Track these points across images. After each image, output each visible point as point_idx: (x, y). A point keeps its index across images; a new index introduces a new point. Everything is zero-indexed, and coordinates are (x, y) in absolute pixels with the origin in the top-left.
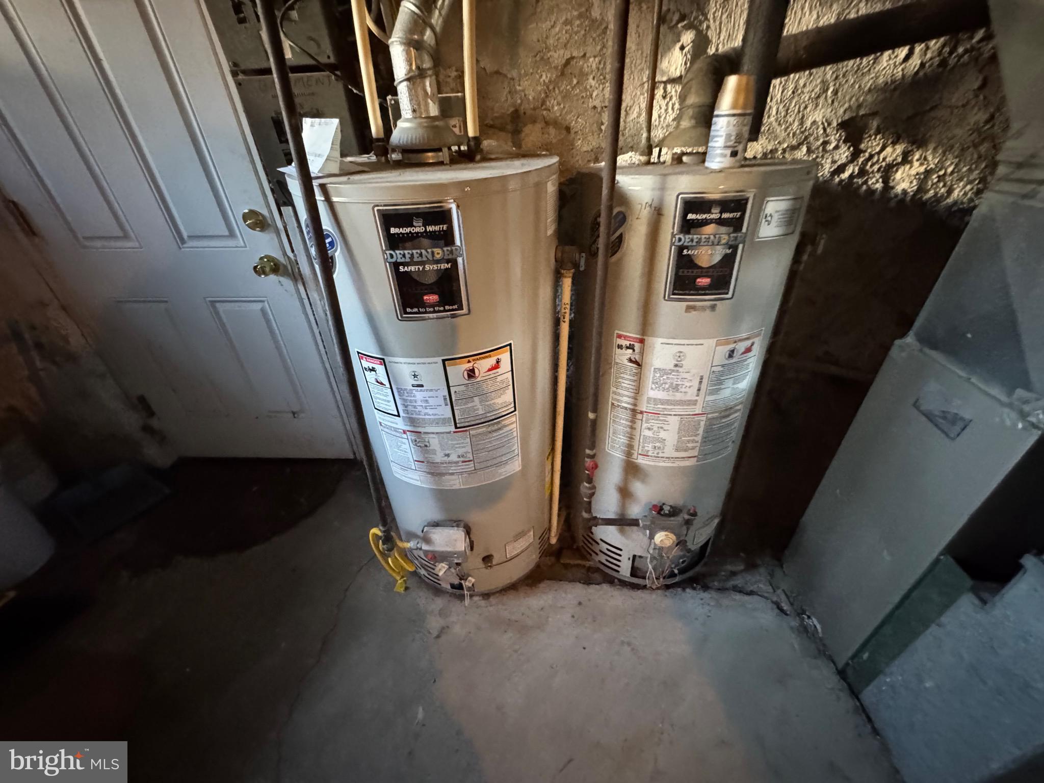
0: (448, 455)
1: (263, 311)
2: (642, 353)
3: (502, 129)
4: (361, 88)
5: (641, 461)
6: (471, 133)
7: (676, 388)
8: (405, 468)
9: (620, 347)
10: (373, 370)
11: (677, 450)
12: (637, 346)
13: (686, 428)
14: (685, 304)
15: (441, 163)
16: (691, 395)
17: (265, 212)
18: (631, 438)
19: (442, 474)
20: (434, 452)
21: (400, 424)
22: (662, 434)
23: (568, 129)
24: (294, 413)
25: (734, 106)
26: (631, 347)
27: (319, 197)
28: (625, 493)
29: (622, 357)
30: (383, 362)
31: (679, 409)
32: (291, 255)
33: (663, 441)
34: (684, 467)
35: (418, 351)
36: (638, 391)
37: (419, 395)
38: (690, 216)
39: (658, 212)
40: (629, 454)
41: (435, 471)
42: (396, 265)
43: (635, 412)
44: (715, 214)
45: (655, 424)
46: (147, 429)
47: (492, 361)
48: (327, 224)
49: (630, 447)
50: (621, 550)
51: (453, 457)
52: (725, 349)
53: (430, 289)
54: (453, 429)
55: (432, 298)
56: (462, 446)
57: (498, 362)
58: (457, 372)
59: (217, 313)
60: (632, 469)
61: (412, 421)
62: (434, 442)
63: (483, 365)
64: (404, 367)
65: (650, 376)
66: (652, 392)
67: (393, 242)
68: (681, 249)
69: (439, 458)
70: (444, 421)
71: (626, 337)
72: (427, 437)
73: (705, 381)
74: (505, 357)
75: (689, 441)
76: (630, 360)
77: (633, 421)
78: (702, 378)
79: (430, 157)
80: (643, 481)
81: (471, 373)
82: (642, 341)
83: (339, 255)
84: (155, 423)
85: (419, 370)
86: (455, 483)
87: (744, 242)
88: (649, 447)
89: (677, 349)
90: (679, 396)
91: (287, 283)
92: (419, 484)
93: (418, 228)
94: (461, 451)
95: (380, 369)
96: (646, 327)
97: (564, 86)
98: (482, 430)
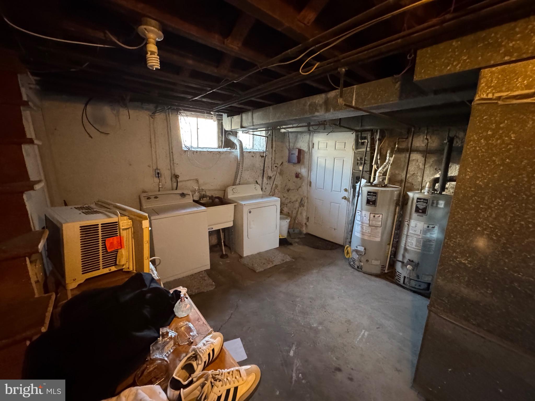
0: (366, 231)
1: (339, 206)
2: (409, 223)
3: (398, 182)
4: (371, 175)
5: (408, 247)
6: (386, 183)
7: (415, 231)
8: (358, 232)
9: (406, 221)
10: (359, 213)
11: (416, 246)
12: (408, 221)
13: (418, 241)
14: (417, 214)
15: (379, 187)
16: (419, 233)
17: (348, 189)
18: (406, 242)
19: (364, 235)
20: (364, 229)
21: (360, 223)
22: (412, 241)
23: (413, 184)
24: (335, 229)
25: (428, 186)
26: (407, 221)
27: (361, 188)
28: (404, 256)
29: (406, 223)
30: (361, 211)
31: (415, 236)
32: (349, 196)
33: (412, 243)
34: (418, 252)
35: (367, 210)
36: (408, 232)
37: (365, 218)
38: (418, 200)
39: (413, 199)
40: (405, 246)
41: (363, 234)
42: (367, 198)
43: (407, 235)
44: (422, 200)
45: (411, 239)
46: (306, 224)
47: (378, 215)
48: (360, 192)
49: (406, 244)
50: (401, 274)
51: (367, 232)
52: (426, 226)
53: (371, 202)
54: (368, 226)
55: (371, 203)
56: (369, 230)
57: (380, 216)
58: (372, 215)
59: (331, 204)
60: (406, 250)
61: (362, 222)
62: (364, 228)
63: (377, 216)
64: (364, 213)
65: (410, 228)
66: (410, 231)
67: (368, 195)
68: (416, 205)
69: (364, 231)
70: (367, 224)
71: (407, 220)
72: (364, 226)
73: (422, 231)
74: (381, 216)
75: (419, 245)
76: (407, 224)
77: (407, 236)
78: (421, 230)
79: (378, 186)
80: (408, 253)
81: (374, 216)
82: (409, 220)
83: (360, 196)
84: (307, 224)
85: (366, 213)
86: (366, 238)
87: (428, 206)
88: (409, 244)
89: (416, 223)
90: (416, 233)
91: (346, 201)
92: (358, 236)
93: (372, 194)
94: (369, 231)
95: (360, 212)
96: (410, 218)
97: (413, 177)
98: (374, 228)
